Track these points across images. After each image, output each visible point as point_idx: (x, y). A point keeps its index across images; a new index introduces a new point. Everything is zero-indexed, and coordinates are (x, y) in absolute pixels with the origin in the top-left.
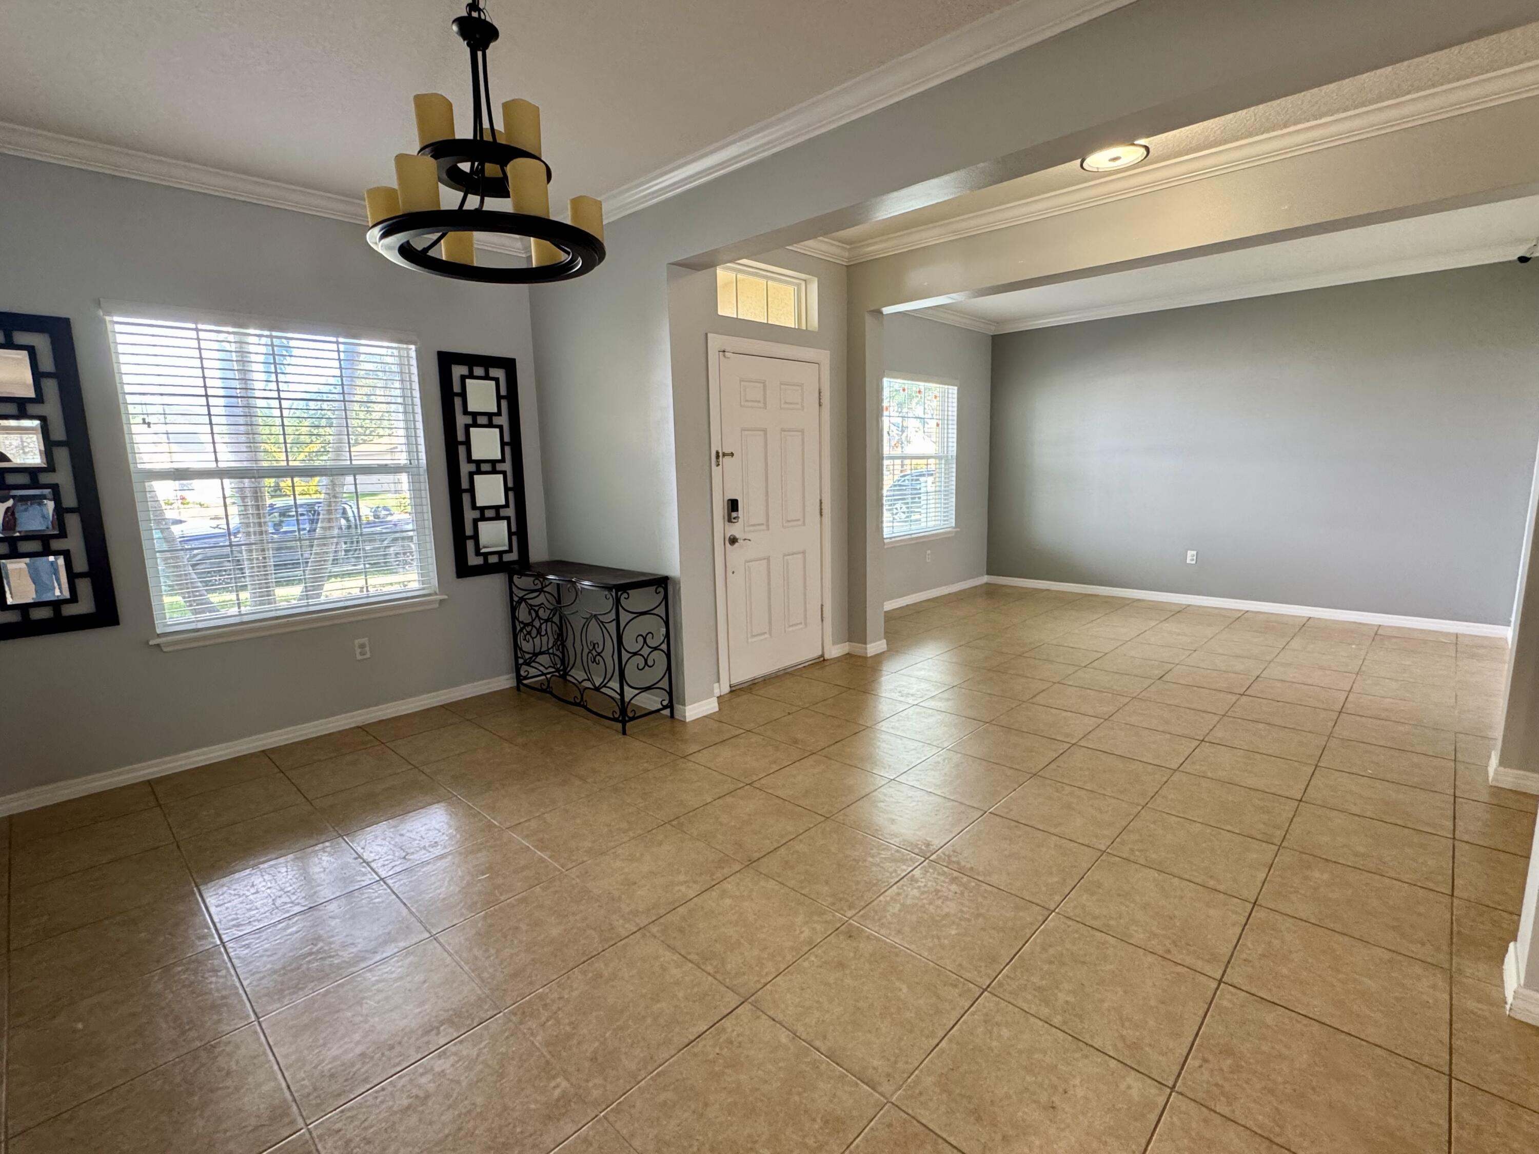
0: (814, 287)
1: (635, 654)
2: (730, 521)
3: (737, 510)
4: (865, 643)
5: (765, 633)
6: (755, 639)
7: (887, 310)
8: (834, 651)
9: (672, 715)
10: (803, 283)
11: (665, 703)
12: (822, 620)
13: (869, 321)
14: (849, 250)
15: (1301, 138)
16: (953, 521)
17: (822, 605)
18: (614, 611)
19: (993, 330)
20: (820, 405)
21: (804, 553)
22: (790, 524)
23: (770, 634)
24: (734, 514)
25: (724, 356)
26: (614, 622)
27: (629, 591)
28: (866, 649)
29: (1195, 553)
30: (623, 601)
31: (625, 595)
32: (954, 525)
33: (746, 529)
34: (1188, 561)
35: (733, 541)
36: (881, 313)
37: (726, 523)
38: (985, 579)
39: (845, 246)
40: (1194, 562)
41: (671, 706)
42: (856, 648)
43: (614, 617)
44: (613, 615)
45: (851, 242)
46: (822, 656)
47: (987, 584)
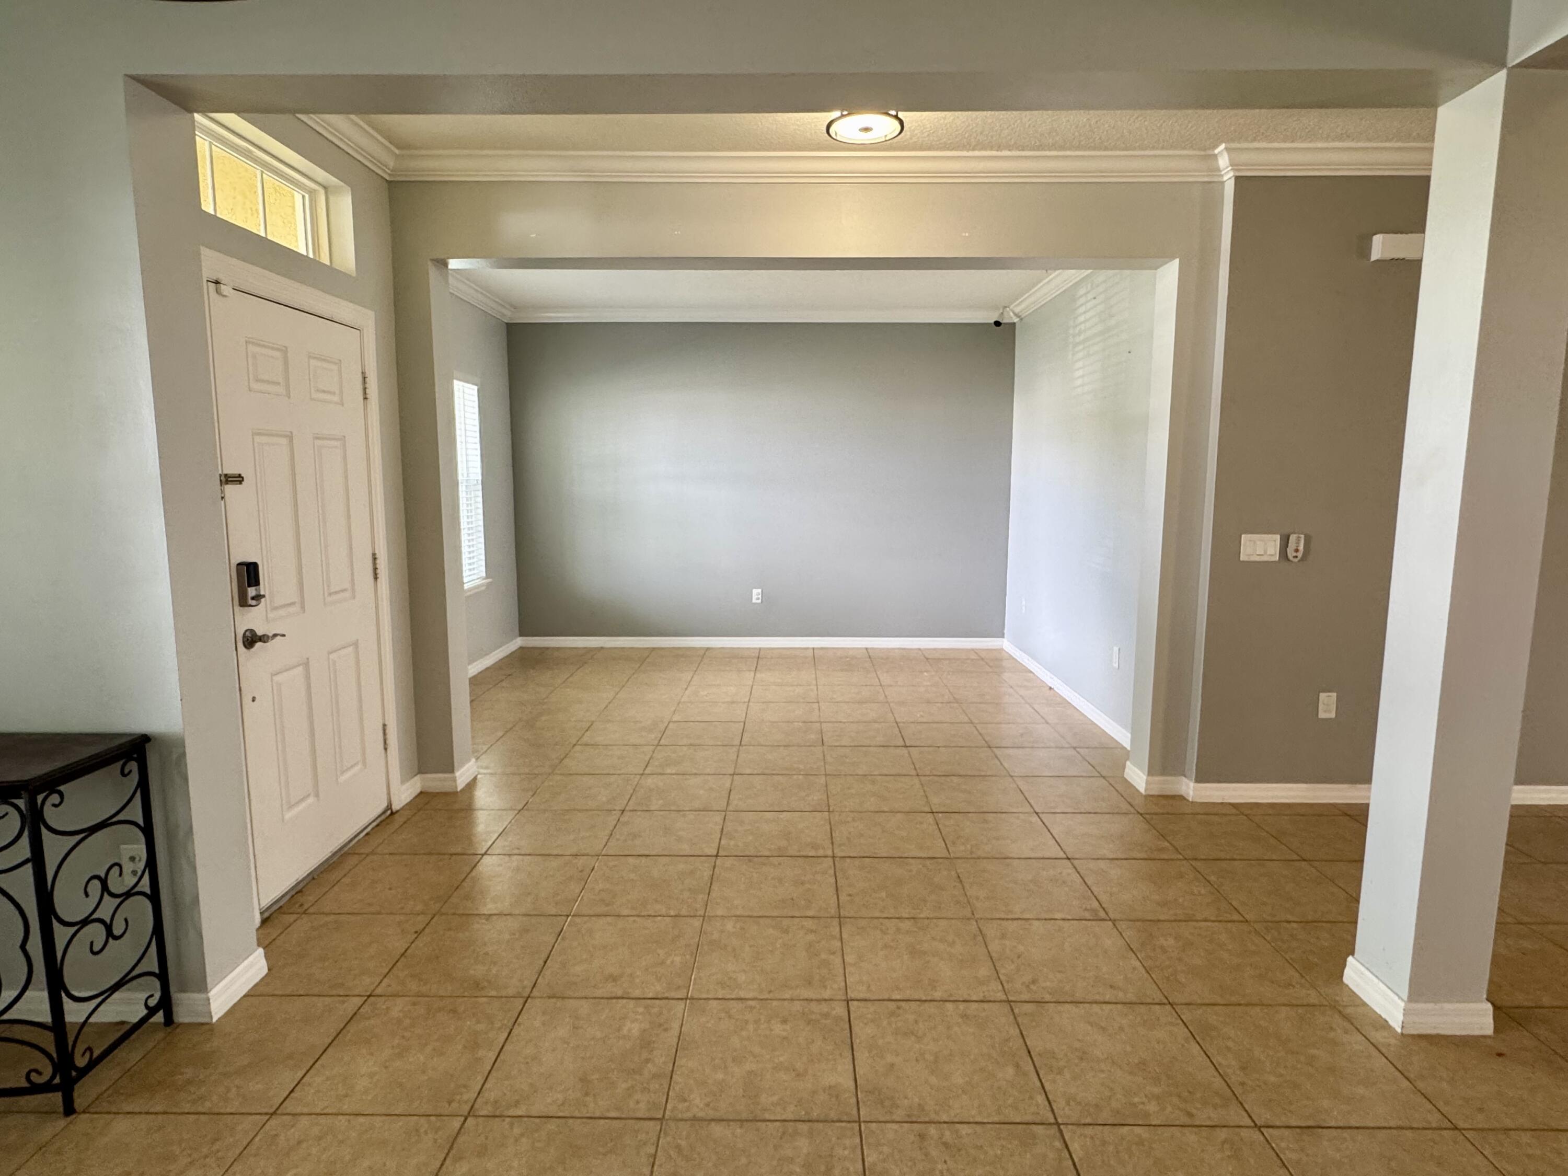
0: (345, 204)
1: (85, 922)
2: (243, 602)
3: (257, 583)
4: (452, 770)
5: (309, 795)
6: (296, 810)
7: (454, 264)
8: (403, 795)
9: (169, 1020)
10: (322, 191)
11: (153, 1002)
12: (386, 749)
13: (433, 273)
14: (397, 156)
15: (982, 165)
16: (483, 569)
17: (384, 725)
18: (25, 840)
19: (509, 316)
20: (365, 398)
21: (356, 644)
22: (335, 597)
23: (317, 795)
24: (252, 591)
25: (218, 291)
26: (29, 869)
27: (62, 788)
28: (455, 780)
29: (760, 591)
30: (49, 813)
31: (55, 798)
32: (484, 575)
33: (271, 615)
34: (754, 601)
35: (251, 640)
36: (445, 265)
37: (237, 608)
38: (519, 642)
39: (393, 148)
40: (759, 601)
41: (166, 1004)
42: (435, 781)
43: (27, 854)
44: (23, 849)
45: (402, 145)
46: (389, 807)
47: (521, 648)
